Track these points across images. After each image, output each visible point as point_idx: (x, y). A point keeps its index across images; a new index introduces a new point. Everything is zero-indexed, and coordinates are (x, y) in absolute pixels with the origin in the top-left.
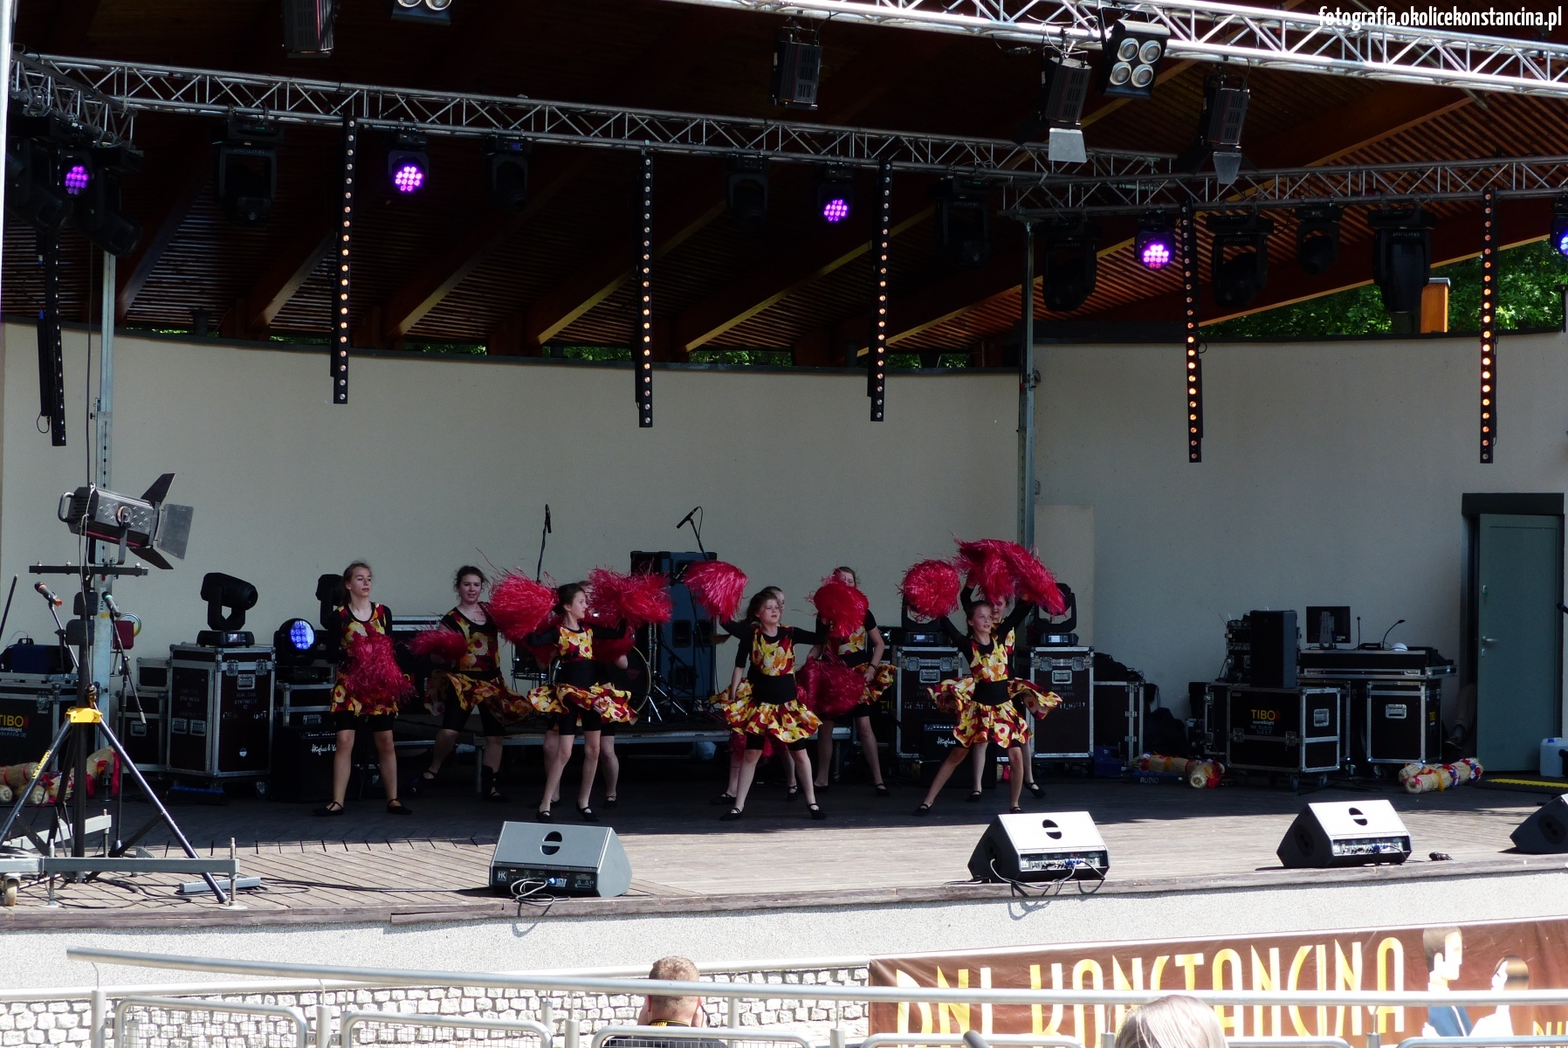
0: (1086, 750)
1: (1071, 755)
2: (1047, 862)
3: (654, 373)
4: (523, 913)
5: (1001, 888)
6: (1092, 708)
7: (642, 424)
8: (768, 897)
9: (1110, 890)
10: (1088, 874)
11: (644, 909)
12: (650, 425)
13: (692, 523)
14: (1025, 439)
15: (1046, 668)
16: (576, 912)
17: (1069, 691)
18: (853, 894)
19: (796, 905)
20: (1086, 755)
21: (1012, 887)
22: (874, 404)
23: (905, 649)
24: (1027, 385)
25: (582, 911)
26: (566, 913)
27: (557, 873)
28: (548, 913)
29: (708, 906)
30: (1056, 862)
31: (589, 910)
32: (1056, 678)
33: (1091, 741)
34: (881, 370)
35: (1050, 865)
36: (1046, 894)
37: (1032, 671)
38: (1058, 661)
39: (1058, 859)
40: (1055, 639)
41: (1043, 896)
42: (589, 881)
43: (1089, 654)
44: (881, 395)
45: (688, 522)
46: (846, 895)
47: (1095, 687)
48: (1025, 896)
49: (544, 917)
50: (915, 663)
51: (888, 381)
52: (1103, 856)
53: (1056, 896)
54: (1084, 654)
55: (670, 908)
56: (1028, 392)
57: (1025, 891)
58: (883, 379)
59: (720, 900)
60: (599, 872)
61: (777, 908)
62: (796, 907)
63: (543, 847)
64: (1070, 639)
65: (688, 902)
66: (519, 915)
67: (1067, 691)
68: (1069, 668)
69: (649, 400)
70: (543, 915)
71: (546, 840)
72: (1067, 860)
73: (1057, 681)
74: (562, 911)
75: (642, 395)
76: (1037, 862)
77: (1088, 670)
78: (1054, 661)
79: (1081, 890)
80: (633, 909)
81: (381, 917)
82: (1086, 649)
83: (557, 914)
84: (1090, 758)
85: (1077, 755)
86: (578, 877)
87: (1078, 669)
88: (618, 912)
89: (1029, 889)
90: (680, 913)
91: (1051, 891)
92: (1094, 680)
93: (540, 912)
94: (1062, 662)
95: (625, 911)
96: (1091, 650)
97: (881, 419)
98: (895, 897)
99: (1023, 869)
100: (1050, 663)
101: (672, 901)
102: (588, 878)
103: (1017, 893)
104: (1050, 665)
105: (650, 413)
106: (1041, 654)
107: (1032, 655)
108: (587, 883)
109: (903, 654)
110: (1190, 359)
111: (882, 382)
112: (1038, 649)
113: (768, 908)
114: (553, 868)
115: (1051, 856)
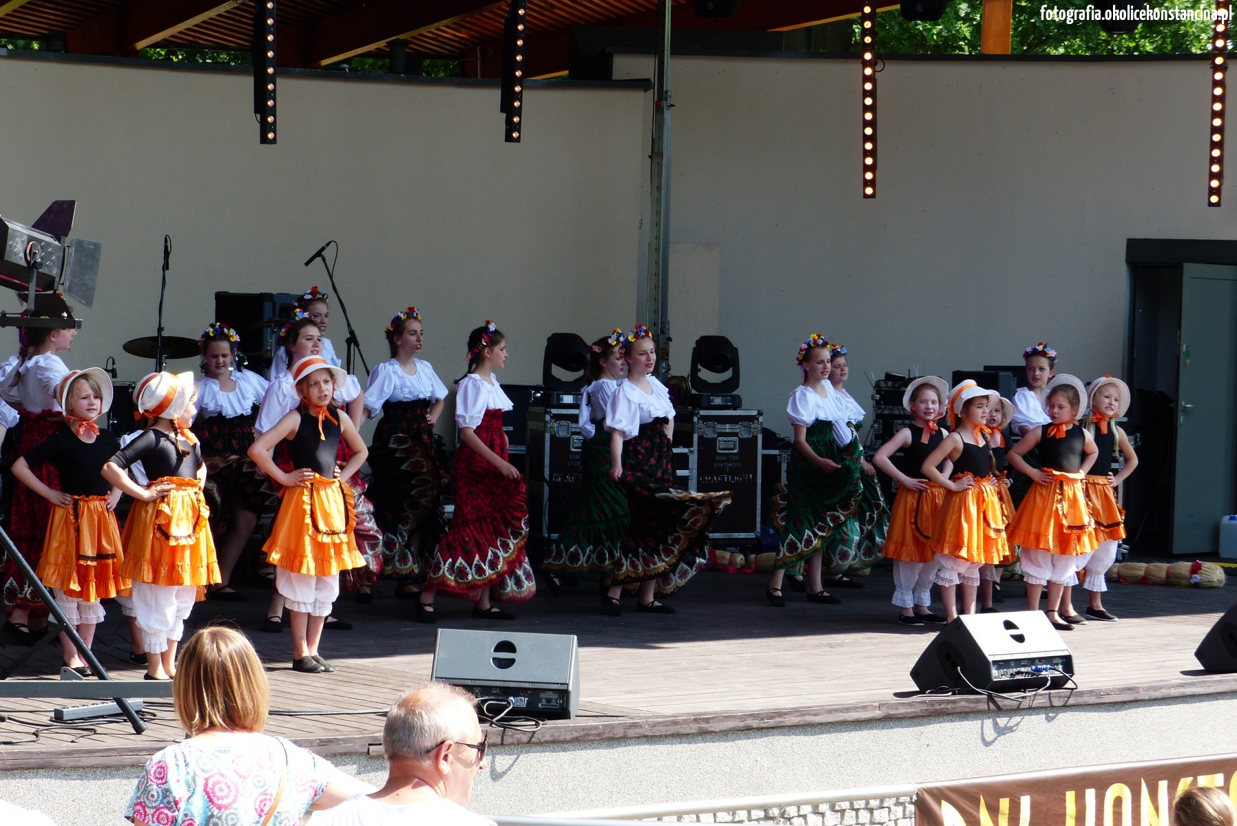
0: (753, 529)
1: (736, 535)
2: (1015, 670)
3: (279, 81)
4: (508, 740)
5: (978, 701)
6: (759, 481)
7: (264, 140)
8: (754, 716)
9: (1080, 700)
10: (1058, 683)
11: (631, 733)
12: (274, 141)
13: (324, 260)
14: (661, 166)
15: (709, 434)
16: (562, 738)
17: (736, 461)
18: (837, 710)
19: (782, 724)
20: (752, 535)
21: (988, 699)
22: (509, 121)
23: (554, 411)
24: (664, 104)
25: (568, 737)
26: (551, 739)
27: (516, 692)
28: (533, 739)
29: (694, 728)
30: (1023, 669)
31: (576, 735)
32: (721, 447)
33: (758, 519)
34: (520, 81)
35: (1019, 673)
36: (1021, 707)
37: (695, 437)
38: (723, 426)
39: (1025, 666)
40: (718, 401)
41: (1017, 710)
42: (556, 700)
43: (758, 419)
44: (518, 112)
45: (319, 259)
46: (830, 712)
47: (763, 456)
48: (1000, 711)
49: (532, 743)
50: (565, 428)
51: (527, 95)
52: (1067, 662)
53: (1032, 710)
54: (751, 419)
55: (658, 731)
56: (666, 111)
57: (1000, 704)
58: (521, 92)
59: (707, 720)
60: (570, 688)
61: (762, 728)
62: (781, 727)
63: (494, 659)
64: (732, 401)
65: (675, 723)
66: (502, 744)
67: (732, 461)
68: (736, 434)
69: (273, 112)
70: (529, 742)
71: (494, 651)
72: (1034, 667)
73: (722, 449)
74: (548, 738)
75: (262, 105)
76: (1005, 670)
77: (755, 438)
78: (719, 426)
79: (1050, 701)
80: (620, 733)
81: (358, 747)
82: (754, 413)
83: (542, 740)
84: (757, 539)
85: (743, 535)
86: (542, 695)
87: (745, 435)
88: (604, 736)
89: (1006, 702)
90: (666, 736)
91: (1025, 704)
92: (764, 448)
93: (525, 738)
94: (728, 428)
95: (611, 735)
96: (760, 414)
97: (518, 140)
98: (877, 713)
99: (995, 678)
100: (714, 427)
101: (659, 723)
102: (556, 696)
103: (992, 706)
104: (714, 431)
105: (273, 127)
106: (705, 419)
107: (695, 419)
108: (553, 703)
109: (551, 418)
110: (866, 79)
111: (519, 97)
112: (703, 413)
113: (754, 729)
114: (512, 685)
115: (1018, 662)
